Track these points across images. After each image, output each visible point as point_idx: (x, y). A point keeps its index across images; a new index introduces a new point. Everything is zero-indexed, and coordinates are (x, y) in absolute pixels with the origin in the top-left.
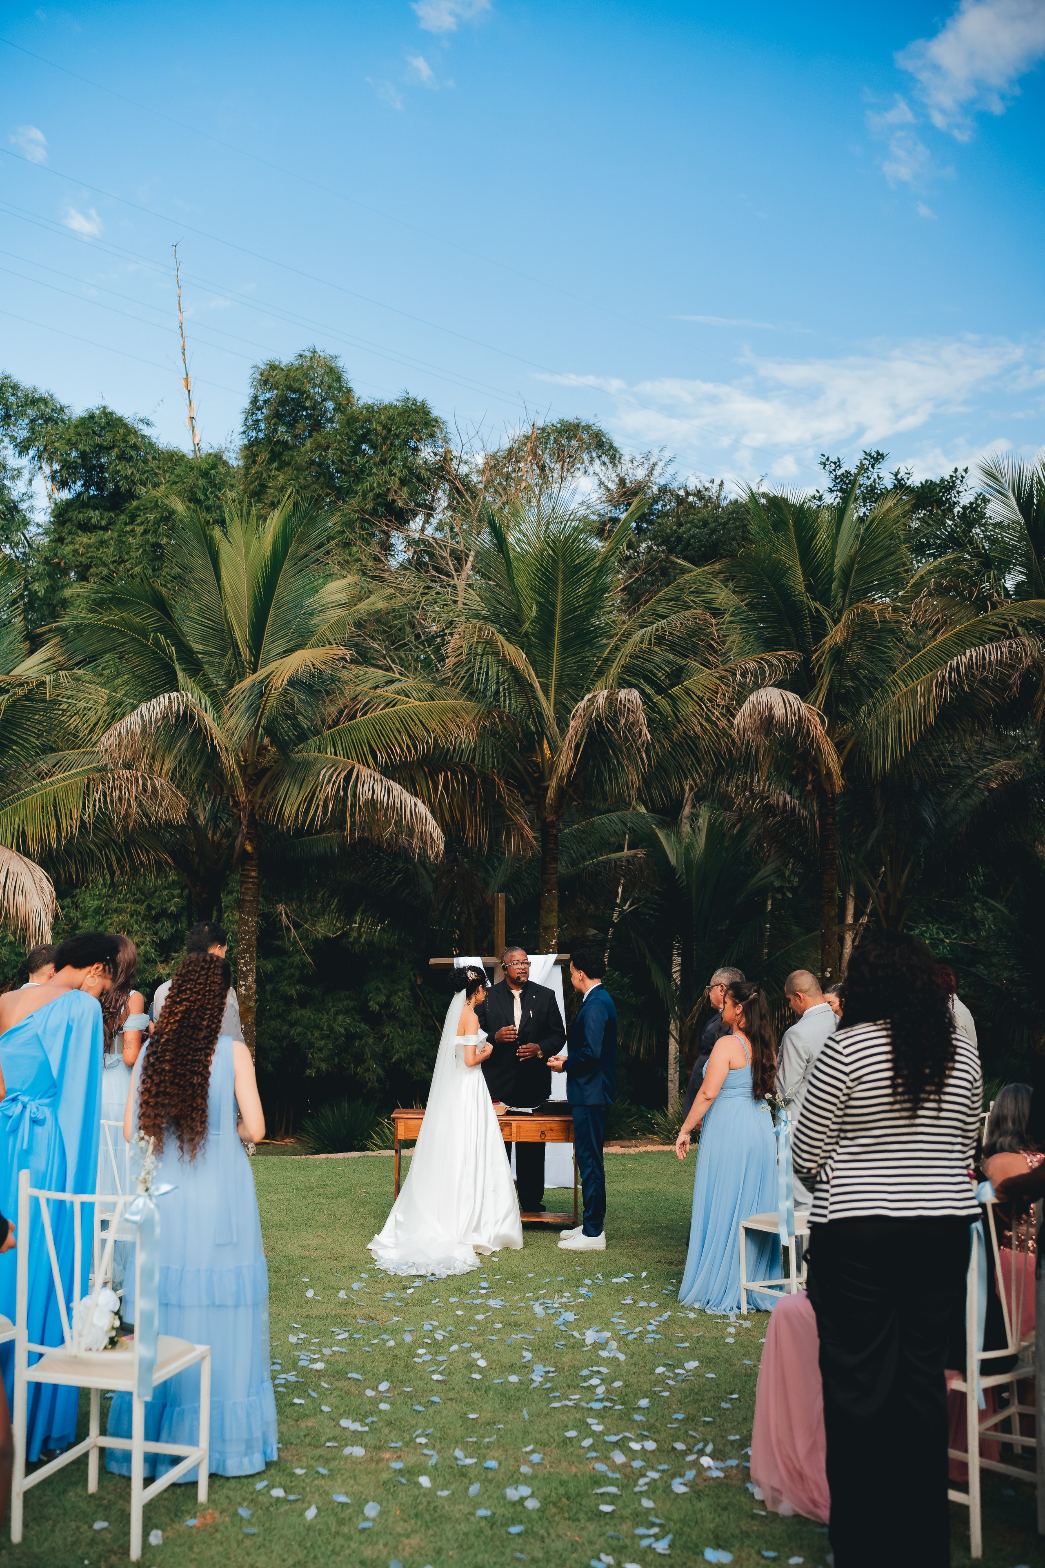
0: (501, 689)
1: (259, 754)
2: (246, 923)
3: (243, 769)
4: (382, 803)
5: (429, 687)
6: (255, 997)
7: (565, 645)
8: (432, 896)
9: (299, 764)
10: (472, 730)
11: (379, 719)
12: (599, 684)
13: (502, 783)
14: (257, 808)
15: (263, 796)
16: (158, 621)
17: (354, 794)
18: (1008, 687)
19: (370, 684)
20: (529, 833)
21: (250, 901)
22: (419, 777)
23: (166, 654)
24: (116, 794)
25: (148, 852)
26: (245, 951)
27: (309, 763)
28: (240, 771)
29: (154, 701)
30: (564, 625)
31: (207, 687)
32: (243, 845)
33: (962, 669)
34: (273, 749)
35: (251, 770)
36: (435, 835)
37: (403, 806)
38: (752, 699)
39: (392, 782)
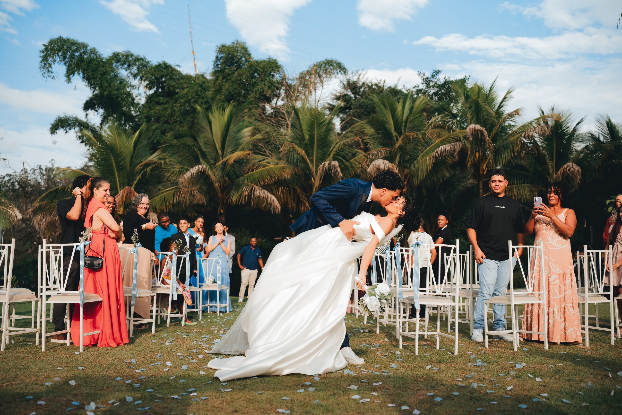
0: (298, 161)
1: (225, 183)
3: (220, 187)
4: (262, 197)
5: (276, 161)
7: (318, 147)
9: (237, 185)
10: (289, 175)
11: (261, 171)
12: (328, 159)
13: (299, 190)
14: (224, 199)
15: (226, 195)
16: (193, 142)
17: (254, 195)
18: (454, 157)
19: (258, 160)
20: (307, 205)
22: (274, 188)
23: (196, 153)
24: (183, 196)
25: (191, 213)
27: (240, 185)
29: (194, 168)
30: (317, 141)
31: (208, 162)
32: (220, 211)
33: (439, 152)
34: (228, 181)
35: (222, 188)
36: (278, 206)
37: (268, 197)
38: (374, 163)
39: (265, 191)
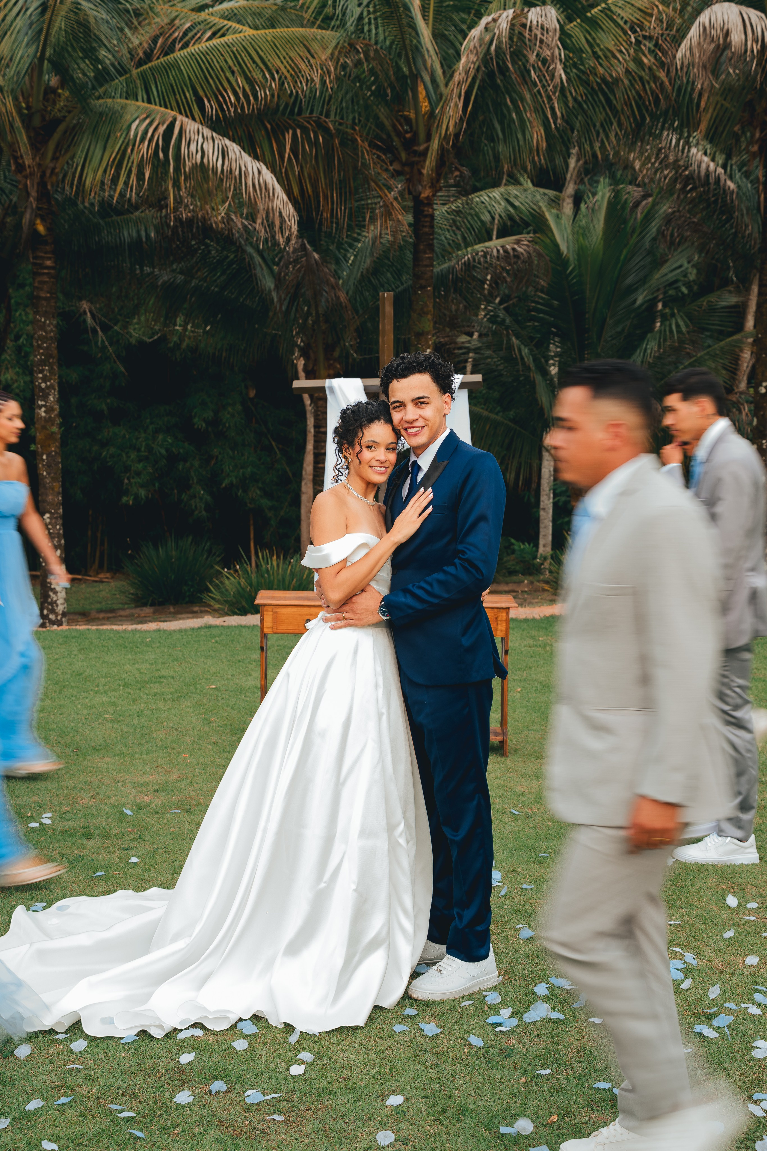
0: (365, 14)
1: (46, 99)
2: (43, 327)
4: (215, 170)
5: (268, 10)
6: (58, 421)
8: (274, 295)
9: (101, 114)
10: (329, 73)
11: (205, 54)
12: (494, 6)
13: (366, 144)
14: (48, 174)
15: (55, 158)
17: (178, 158)
20: (398, 212)
21: (46, 299)
22: (260, 136)
26: (43, 363)
27: (114, 113)
28: (23, 122)
32: (32, 224)
34: (64, 93)
35: (37, 121)
36: (285, 215)
37: (242, 174)
38: (704, 18)
39: (227, 142)
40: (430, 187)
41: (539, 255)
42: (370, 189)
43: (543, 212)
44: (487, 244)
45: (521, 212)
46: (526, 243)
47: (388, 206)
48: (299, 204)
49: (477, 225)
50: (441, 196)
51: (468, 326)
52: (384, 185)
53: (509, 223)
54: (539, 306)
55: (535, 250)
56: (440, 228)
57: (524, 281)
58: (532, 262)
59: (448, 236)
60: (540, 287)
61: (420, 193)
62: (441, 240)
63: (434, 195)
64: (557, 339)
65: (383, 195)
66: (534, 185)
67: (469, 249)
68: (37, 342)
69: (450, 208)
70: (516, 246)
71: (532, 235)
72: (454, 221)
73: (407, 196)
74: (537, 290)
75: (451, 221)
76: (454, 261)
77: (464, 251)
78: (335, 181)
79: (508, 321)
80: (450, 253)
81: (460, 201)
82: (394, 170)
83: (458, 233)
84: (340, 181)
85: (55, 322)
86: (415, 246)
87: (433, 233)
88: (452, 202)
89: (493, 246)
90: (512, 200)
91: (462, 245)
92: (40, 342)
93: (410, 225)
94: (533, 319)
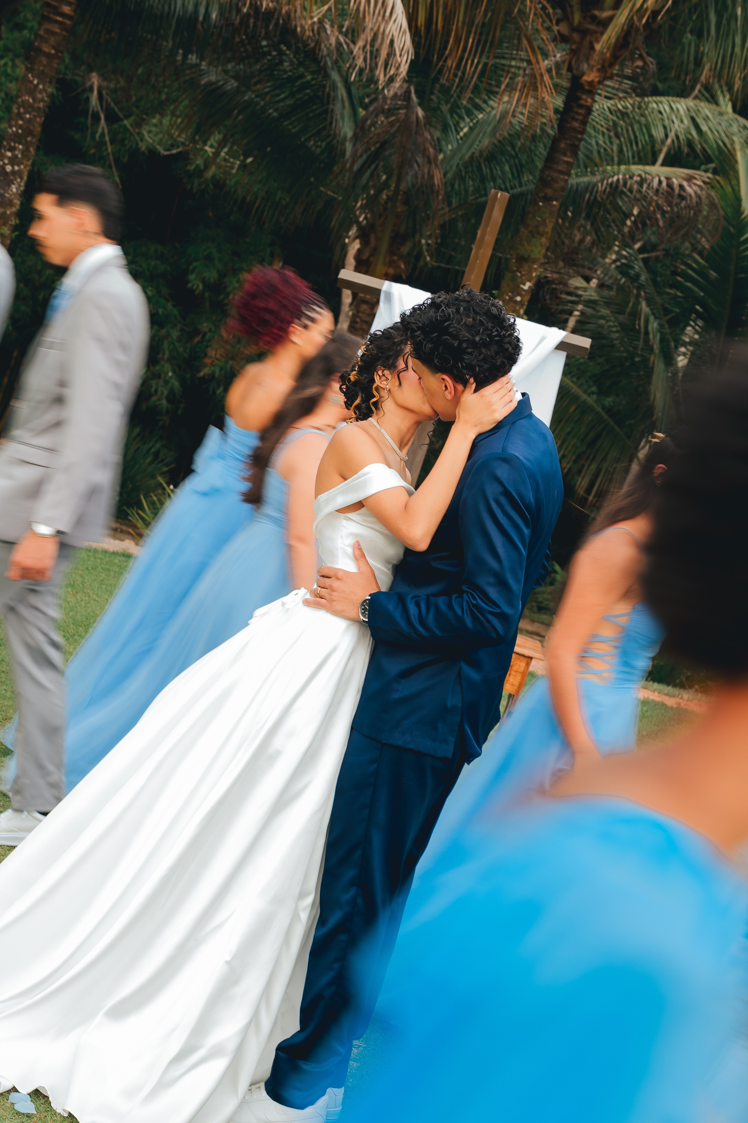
2: (32, 91)
21: (48, 55)
40: (599, 70)
41: (712, 205)
42: (519, 48)
43: (734, 149)
44: (648, 168)
45: (706, 142)
46: (699, 183)
47: (535, 78)
48: (420, 37)
49: (643, 139)
50: (608, 86)
51: (590, 269)
52: (540, 49)
53: (686, 150)
54: (690, 272)
55: (709, 196)
56: (594, 128)
57: (682, 232)
58: (700, 211)
59: (601, 142)
60: (700, 247)
61: (583, 74)
62: (590, 144)
63: (600, 82)
64: (700, 323)
65: (533, 61)
66: (735, 110)
67: (623, 168)
68: (18, 109)
69: (616, 105)
70: (685, 184)
71: (710, 175)
72: (615, 124)
73: (564, 72)
74: (694, 249)
75: (611, 123)
76: (598, 177)
77: (616, 167)
78: (477, 21)
79: (643, 278)
80: (596, 165)
81: (631, 101)
82: (559, 31)
83: (616, 141)
84: (484, 24)
85: (50, 90)
86: (555, 141)
87: (583, 132)
88: (620, 99)
89: (654, 174)
90: (699, 121)
91: (616, 159)
92: (22, 110)
93: (556, 111)
94: (675, 285)
